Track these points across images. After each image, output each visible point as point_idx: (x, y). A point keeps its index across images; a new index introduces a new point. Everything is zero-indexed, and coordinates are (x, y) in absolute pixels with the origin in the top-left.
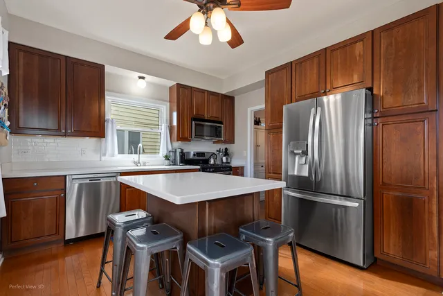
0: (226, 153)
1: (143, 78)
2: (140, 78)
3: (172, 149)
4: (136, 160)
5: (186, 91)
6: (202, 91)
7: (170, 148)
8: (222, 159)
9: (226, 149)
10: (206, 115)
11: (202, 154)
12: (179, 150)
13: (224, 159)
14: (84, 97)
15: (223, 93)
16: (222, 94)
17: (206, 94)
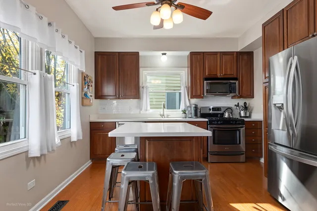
0: (246, 108)
1: (165, 54)
2: (163, 54)
3: (190, 104)
4: (162, 113)
5: (199, 56)
6: (215, 53)
7: (188, 104)
8: (240, 113)
9: (245, 103)
10: (219, 75)
11: (218, 109)
12: (194, 106)
13: (243, 114)
14: (128, 75)
15: (239, 50)
16: (237, 52)
17: (218, 55)
